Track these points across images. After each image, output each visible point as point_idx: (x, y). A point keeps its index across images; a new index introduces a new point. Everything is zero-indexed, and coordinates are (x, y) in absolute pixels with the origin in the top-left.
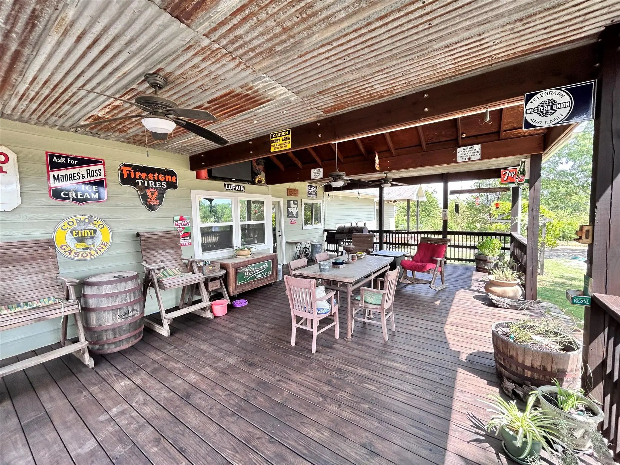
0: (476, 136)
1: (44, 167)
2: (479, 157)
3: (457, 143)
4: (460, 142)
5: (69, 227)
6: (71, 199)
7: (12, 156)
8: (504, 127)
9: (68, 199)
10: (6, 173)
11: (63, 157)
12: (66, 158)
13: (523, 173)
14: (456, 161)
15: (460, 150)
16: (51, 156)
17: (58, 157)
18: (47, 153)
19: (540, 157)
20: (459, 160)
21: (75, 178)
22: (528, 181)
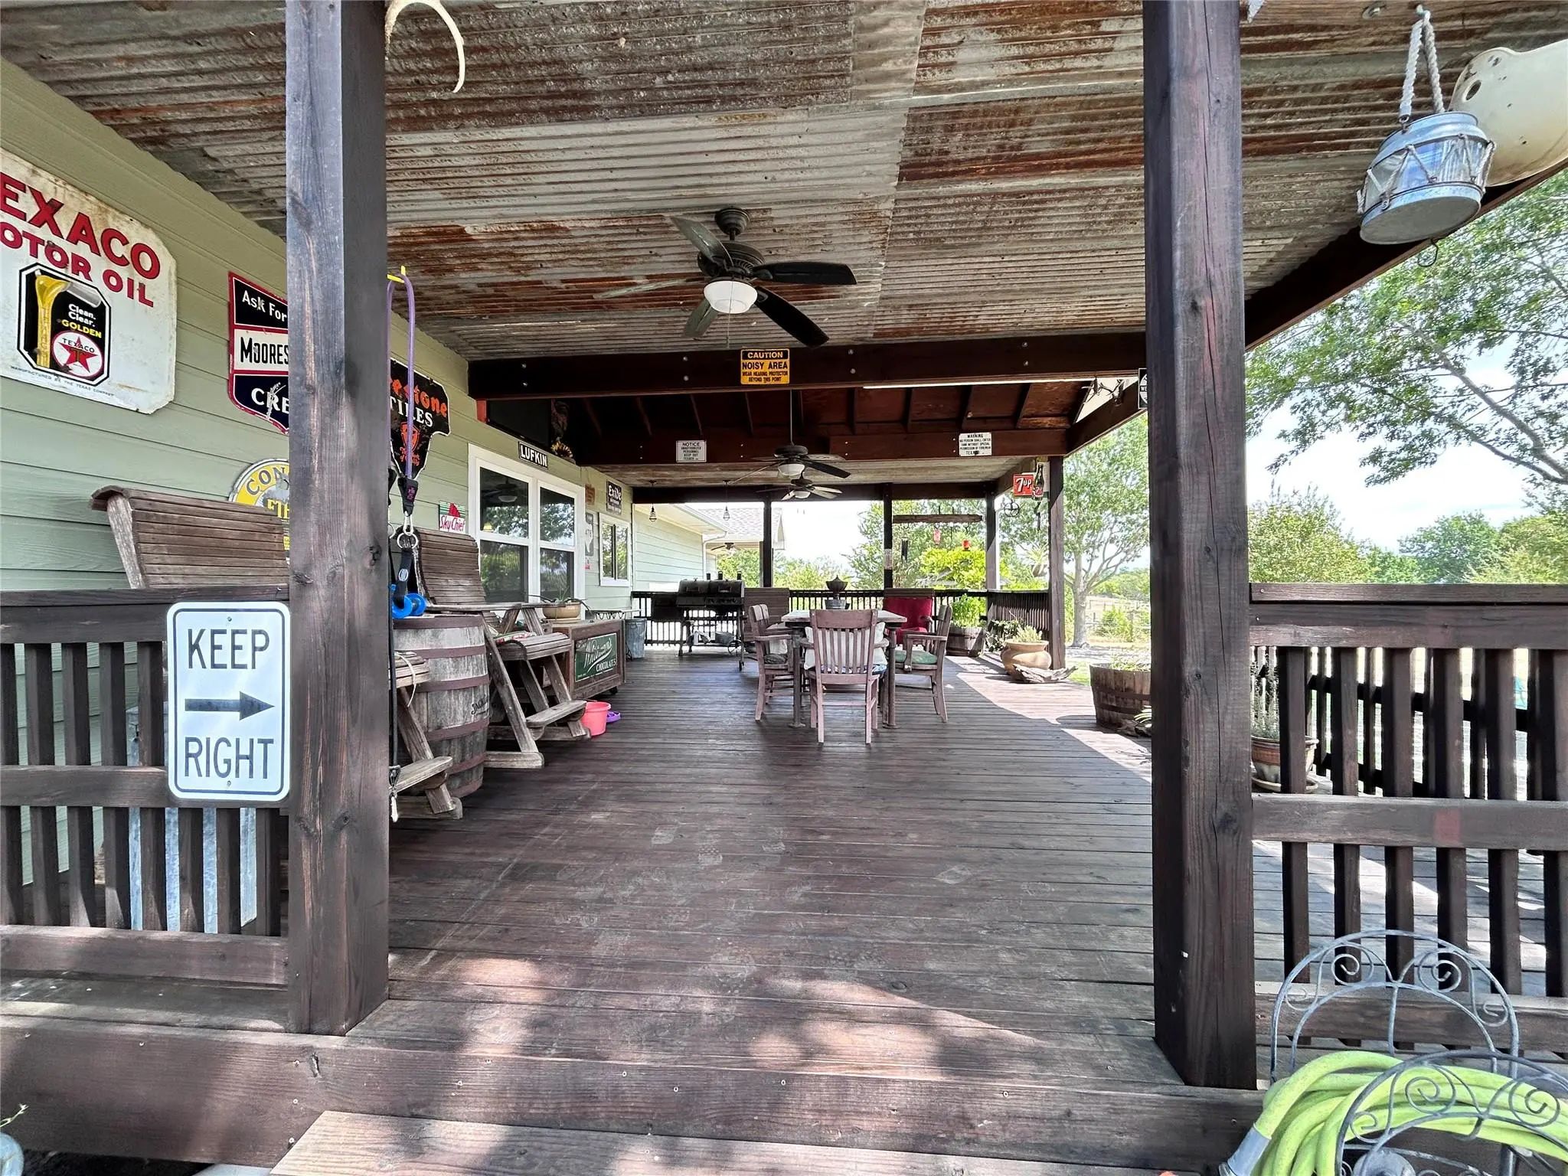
0: (984, 419)
1: (222, 312)
2: (989, 452)
3: (960, 425)
4: (964, 426)
5: (262, 486)
6: (270, 412)
7: (167, 263)
8: (1025, 411)
9: (264, 409)
10: (150, 304)
11: (263, 297)
12: (267, 301)
13: (1041, 482)
14: (957, 455)
15: (963, 437)
16: (240, 288)
17: (253, 294)
18: (231, 275)
19: (1061, 460)
20: (962, 453)
21: (282, 359)
22: (1047, 494)
